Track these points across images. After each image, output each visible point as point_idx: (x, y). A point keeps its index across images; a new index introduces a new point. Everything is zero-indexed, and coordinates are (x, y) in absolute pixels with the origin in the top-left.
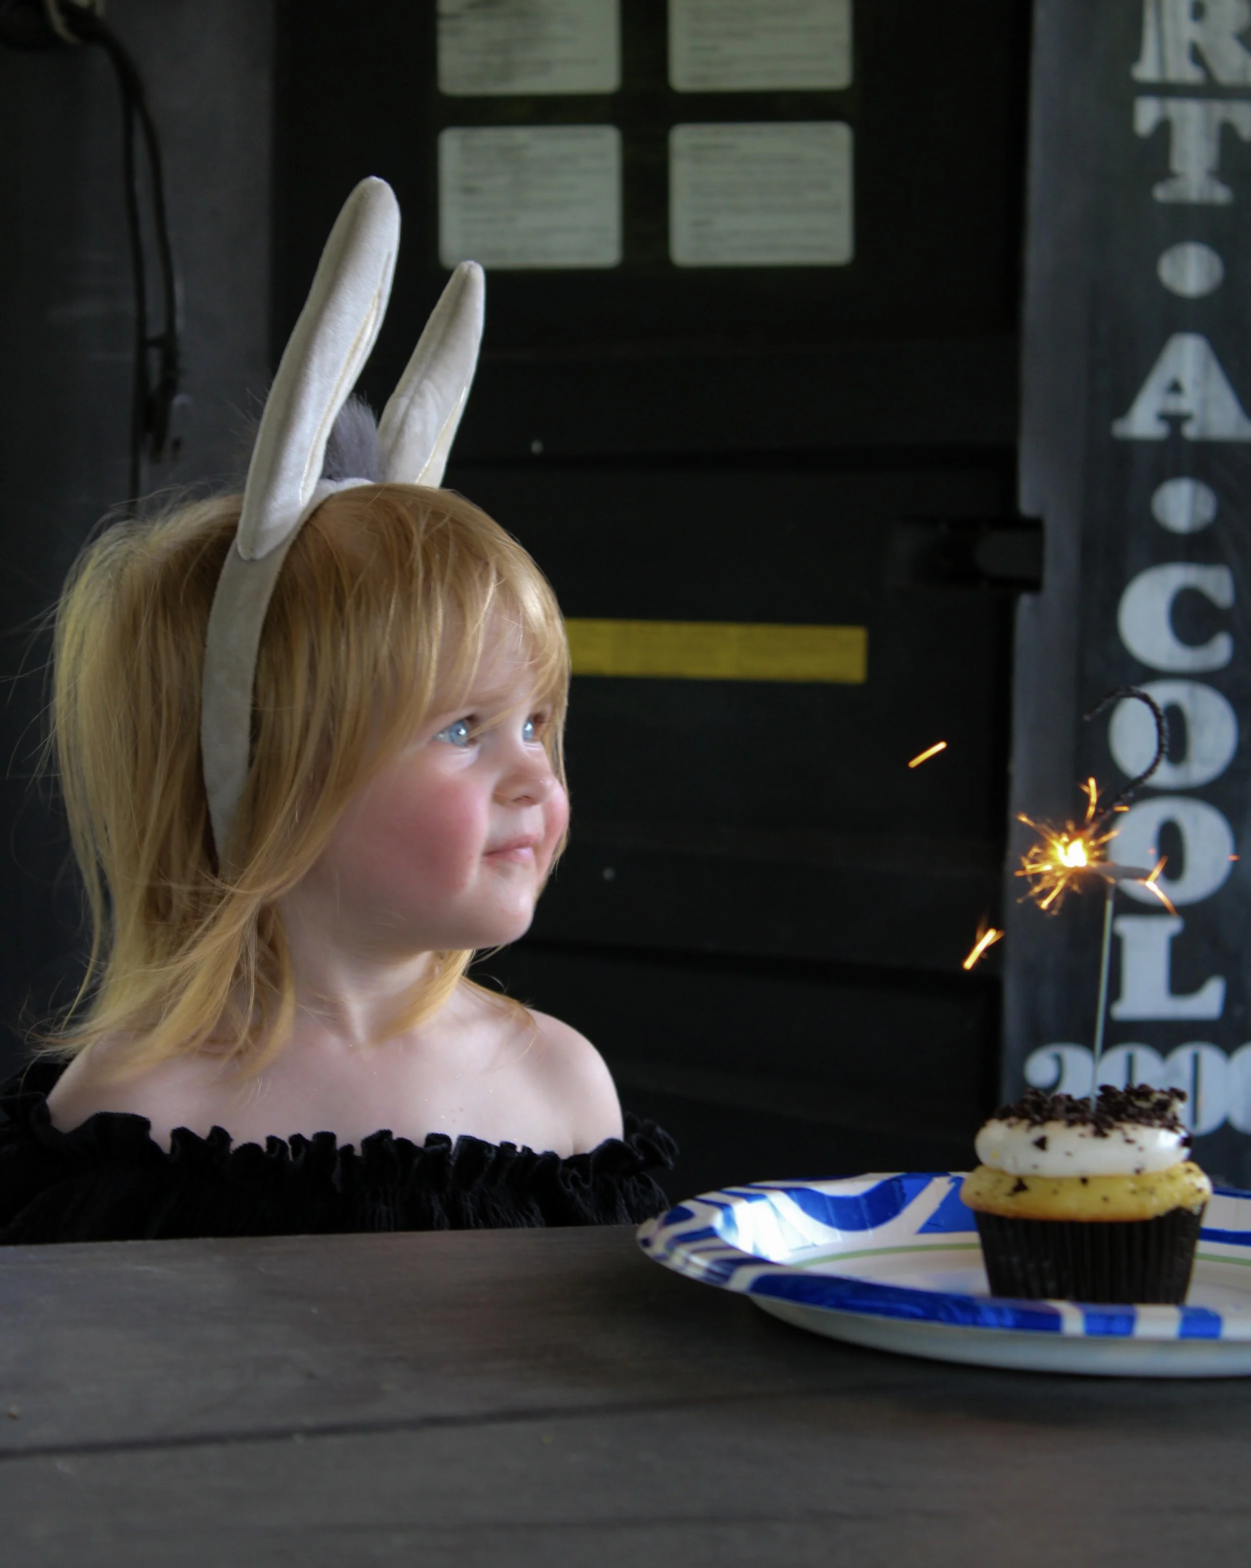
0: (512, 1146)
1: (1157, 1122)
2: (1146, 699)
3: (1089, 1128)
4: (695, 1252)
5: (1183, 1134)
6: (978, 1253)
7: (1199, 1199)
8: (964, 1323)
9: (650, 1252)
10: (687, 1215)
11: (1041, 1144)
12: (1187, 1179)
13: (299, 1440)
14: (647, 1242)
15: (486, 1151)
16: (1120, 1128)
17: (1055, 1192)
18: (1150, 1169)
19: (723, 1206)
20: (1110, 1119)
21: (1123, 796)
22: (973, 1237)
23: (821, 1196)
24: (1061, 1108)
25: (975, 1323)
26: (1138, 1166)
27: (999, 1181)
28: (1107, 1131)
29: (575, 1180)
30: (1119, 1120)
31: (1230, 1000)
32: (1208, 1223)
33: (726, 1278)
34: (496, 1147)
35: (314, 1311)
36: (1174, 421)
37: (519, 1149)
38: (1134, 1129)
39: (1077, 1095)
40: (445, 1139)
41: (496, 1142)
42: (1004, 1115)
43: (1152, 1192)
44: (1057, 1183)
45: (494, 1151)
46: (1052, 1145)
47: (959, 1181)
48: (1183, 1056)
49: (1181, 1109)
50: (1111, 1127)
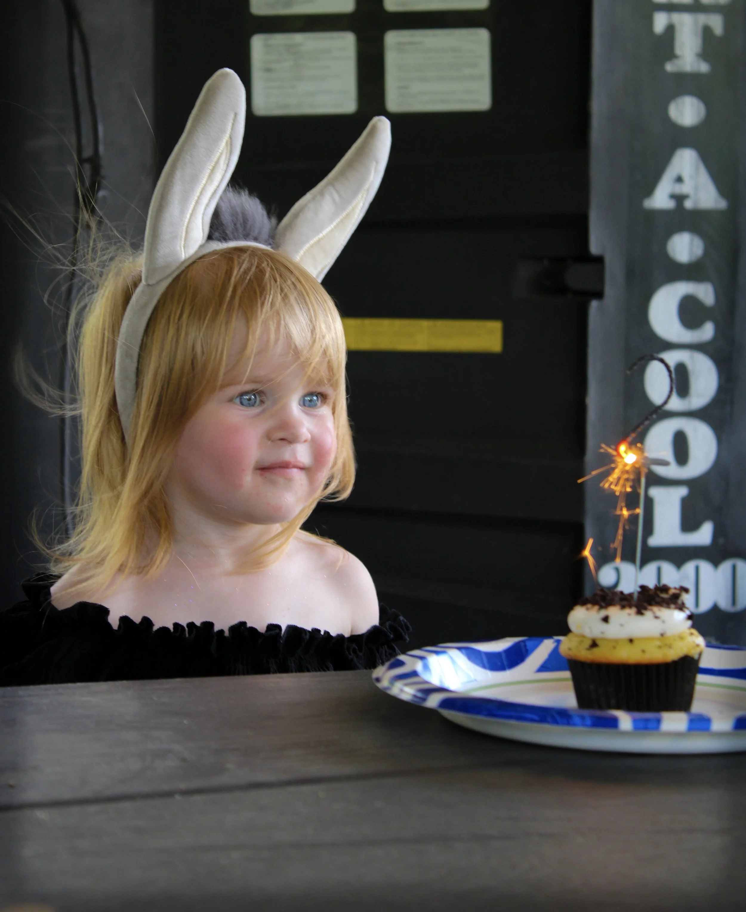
0: (318, 631)
1: (673, 606)
2: (662, 361)
3: (633, 610)
4: (406, 685)
5: (688, 613)
6: (570, 684)
7: (698, 650)
8: (563, 724)
9: (380, 685)
10: (401, 664)
11: (606, 619)
12: (690, 639)
13: (178, 797)
14: (378, 680)
15: (304, 635)
16: (651, 610)
17: (614, 648)
18: (669, 633)
19: (422, 658)
20: (645, 604)
21: (650, 417)
22: (567, 674)
23: (479, 652)
24: (617, 598)
25: (568, 724)
26: (662, 632)
27: (582, 642)
28: (643, 611)
29: (354, 651)
30: (651, 604)
31: (716, 534)
32: (703, 664)
33: (424, 700)
34: (309, 631)
35: (186, 722)
36: (679, 199)
37: (322, 633)
38: (660, 610)
39: (626, 591)
40: (278, 627)
41: (309, 628)
42: (584, 603)
43: (670, 646)
44: (615, 643)
45: (308, 633)
46: (611, 620)
47: (558, 642)
48: (689, 567)
49: (688, 599)
50: (646, 609)
